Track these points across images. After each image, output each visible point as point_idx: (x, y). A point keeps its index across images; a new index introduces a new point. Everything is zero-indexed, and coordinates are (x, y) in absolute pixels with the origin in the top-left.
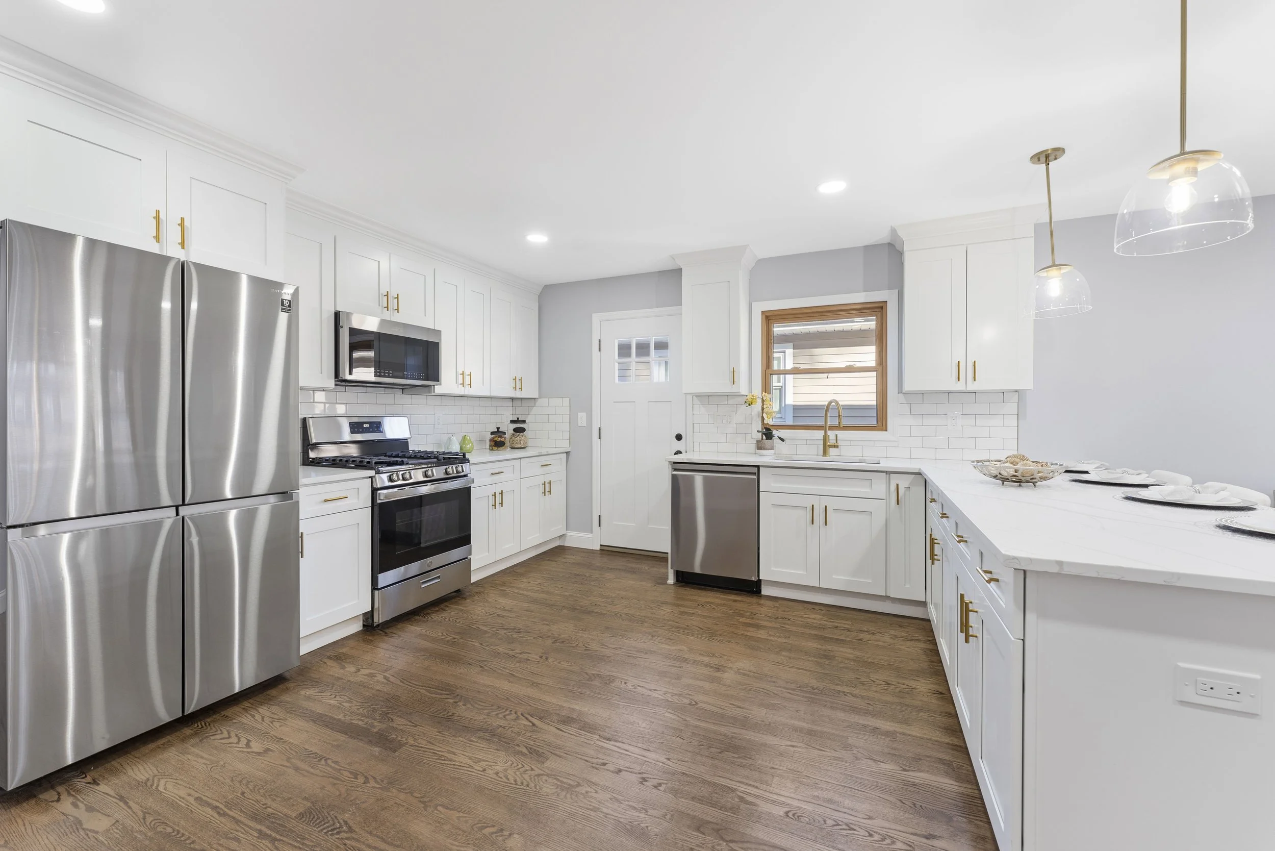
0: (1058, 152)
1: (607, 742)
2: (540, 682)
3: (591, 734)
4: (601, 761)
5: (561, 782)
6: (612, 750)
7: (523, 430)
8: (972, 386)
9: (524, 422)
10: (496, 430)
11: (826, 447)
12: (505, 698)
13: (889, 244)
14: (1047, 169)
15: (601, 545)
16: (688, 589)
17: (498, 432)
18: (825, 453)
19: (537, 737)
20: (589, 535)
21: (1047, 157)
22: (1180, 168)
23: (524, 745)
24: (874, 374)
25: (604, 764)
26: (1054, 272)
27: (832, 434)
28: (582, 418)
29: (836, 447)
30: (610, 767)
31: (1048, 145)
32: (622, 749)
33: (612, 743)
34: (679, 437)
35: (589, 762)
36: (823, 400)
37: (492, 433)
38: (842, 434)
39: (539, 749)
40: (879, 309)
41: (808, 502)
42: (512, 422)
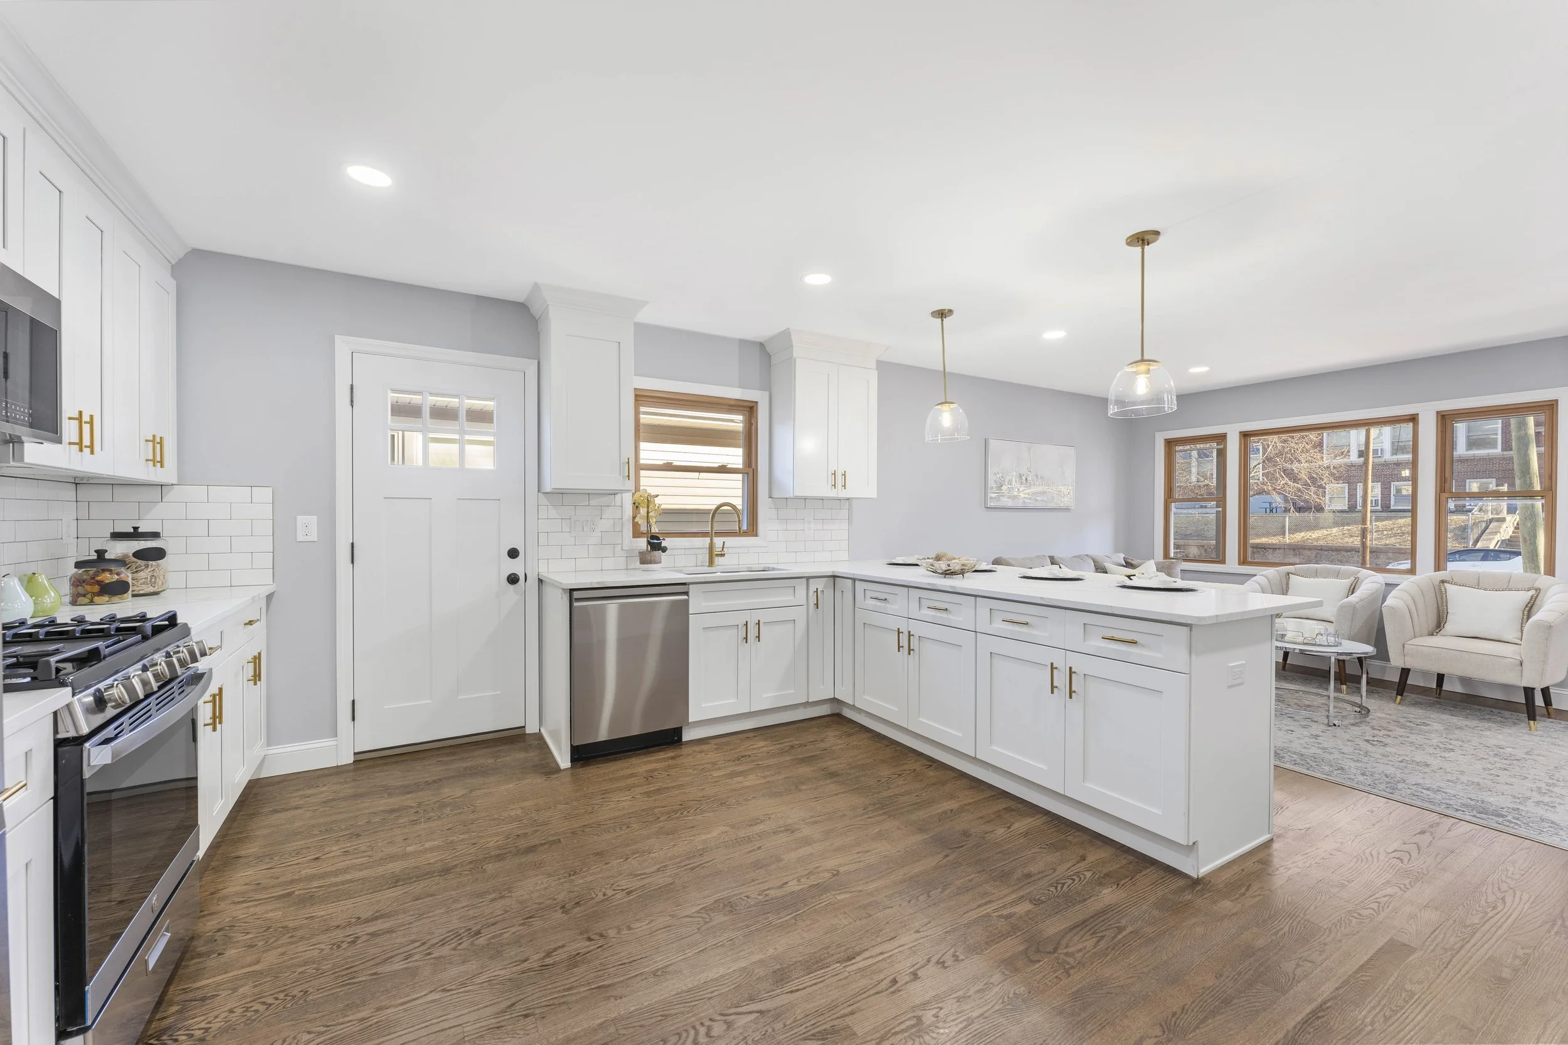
1: (854, 961)
2: (660, 965)
3: (828, 967)
4: (887, 981)
5: (902, 1031)
6: (874, 964)
7: (158, 554)
8: (843, 494)
9: (155, 535)
10: (94, 556)
11: (713, 555)
12: (660, 1018)
13: (762, 345)
14: (942, 323)
15: (355, 754)
16: (602, 765)
17: (100, 561)
18: (711, 563)
19: (792, 1019)
20: (328, 742)
21: (942, 314)
22: (1143, 367)
23: (801, 1040)
24: (740, 476)
25: (894, 981)
26: (946, 407)
27: (719, 541)
28: (308, 527)
29: (722, 555)
30: (903, 979)
31: (946, 307)
32: (876, 956)
33: (858, 958)
34: (513, 553)
35: (882, 992)
36: (710, 504)
38: (730, 541)
39: (824, 1027)
40: (749, 409)
41: (740, 619)
42: (112, 536)
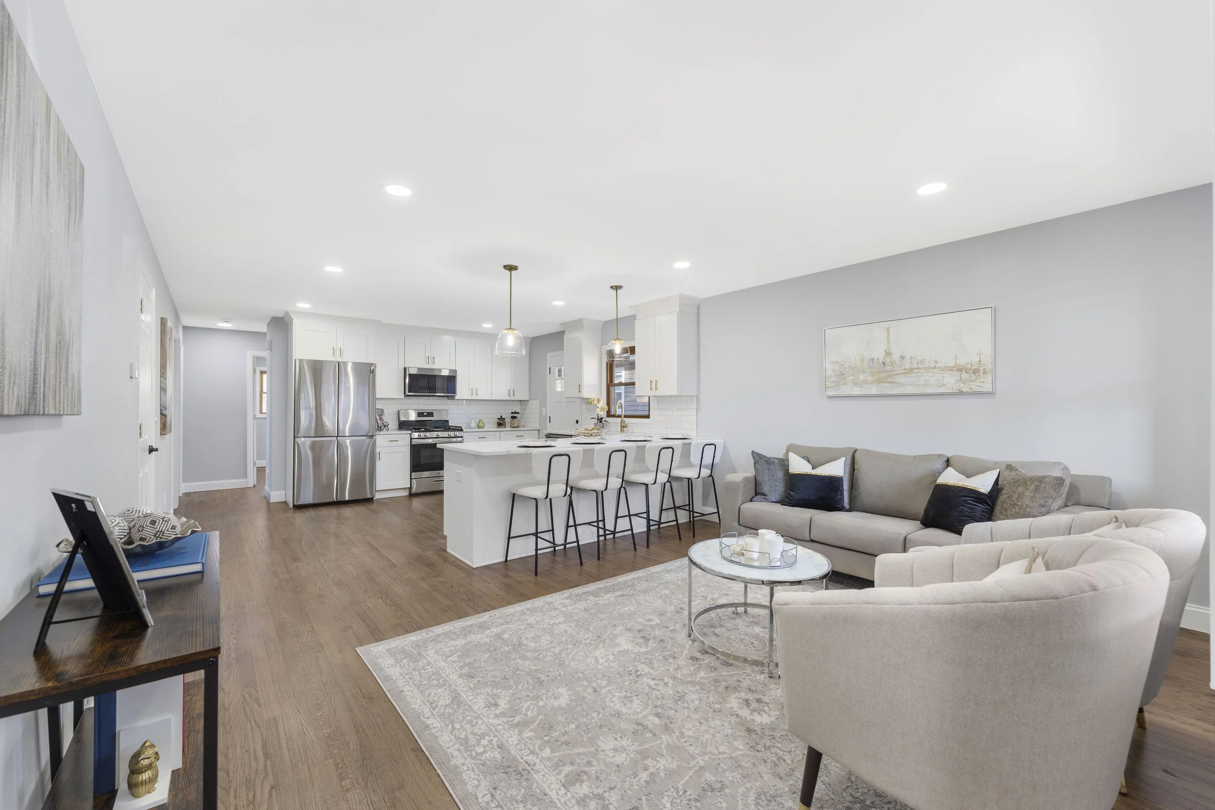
0: (621, 287)
7: (515, 417)
9: (518, 414)
10: (500, 417)
11: (621, 427)
17: (501, 419)
18: (621, 431)
29: (625, 427)
37: (498, 419)
42: (512, 413)
